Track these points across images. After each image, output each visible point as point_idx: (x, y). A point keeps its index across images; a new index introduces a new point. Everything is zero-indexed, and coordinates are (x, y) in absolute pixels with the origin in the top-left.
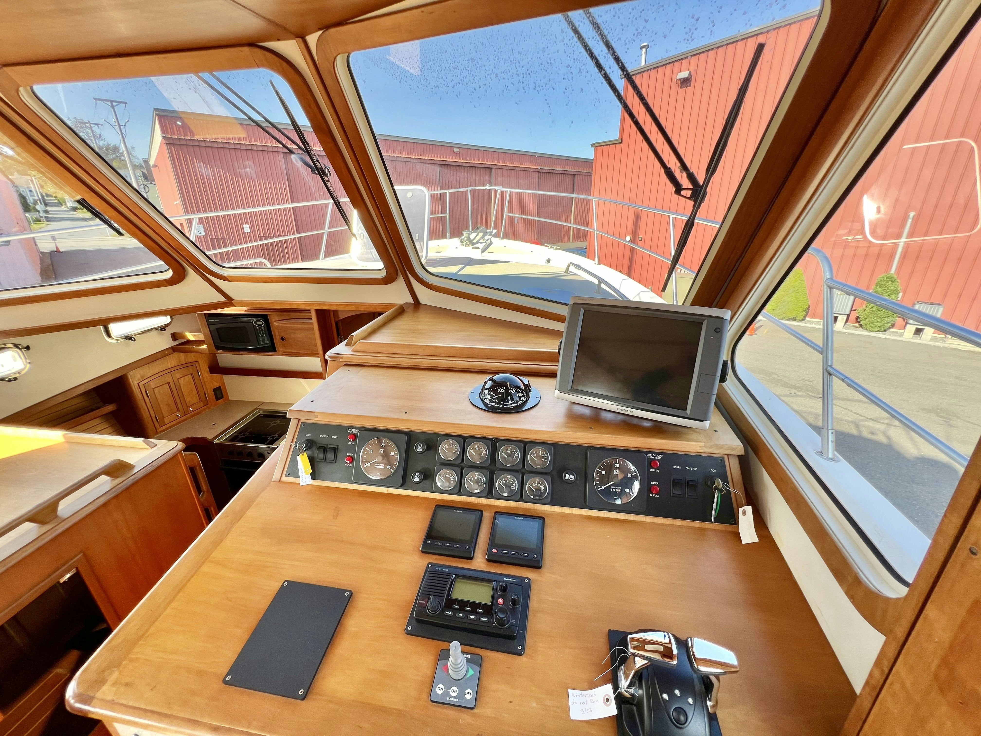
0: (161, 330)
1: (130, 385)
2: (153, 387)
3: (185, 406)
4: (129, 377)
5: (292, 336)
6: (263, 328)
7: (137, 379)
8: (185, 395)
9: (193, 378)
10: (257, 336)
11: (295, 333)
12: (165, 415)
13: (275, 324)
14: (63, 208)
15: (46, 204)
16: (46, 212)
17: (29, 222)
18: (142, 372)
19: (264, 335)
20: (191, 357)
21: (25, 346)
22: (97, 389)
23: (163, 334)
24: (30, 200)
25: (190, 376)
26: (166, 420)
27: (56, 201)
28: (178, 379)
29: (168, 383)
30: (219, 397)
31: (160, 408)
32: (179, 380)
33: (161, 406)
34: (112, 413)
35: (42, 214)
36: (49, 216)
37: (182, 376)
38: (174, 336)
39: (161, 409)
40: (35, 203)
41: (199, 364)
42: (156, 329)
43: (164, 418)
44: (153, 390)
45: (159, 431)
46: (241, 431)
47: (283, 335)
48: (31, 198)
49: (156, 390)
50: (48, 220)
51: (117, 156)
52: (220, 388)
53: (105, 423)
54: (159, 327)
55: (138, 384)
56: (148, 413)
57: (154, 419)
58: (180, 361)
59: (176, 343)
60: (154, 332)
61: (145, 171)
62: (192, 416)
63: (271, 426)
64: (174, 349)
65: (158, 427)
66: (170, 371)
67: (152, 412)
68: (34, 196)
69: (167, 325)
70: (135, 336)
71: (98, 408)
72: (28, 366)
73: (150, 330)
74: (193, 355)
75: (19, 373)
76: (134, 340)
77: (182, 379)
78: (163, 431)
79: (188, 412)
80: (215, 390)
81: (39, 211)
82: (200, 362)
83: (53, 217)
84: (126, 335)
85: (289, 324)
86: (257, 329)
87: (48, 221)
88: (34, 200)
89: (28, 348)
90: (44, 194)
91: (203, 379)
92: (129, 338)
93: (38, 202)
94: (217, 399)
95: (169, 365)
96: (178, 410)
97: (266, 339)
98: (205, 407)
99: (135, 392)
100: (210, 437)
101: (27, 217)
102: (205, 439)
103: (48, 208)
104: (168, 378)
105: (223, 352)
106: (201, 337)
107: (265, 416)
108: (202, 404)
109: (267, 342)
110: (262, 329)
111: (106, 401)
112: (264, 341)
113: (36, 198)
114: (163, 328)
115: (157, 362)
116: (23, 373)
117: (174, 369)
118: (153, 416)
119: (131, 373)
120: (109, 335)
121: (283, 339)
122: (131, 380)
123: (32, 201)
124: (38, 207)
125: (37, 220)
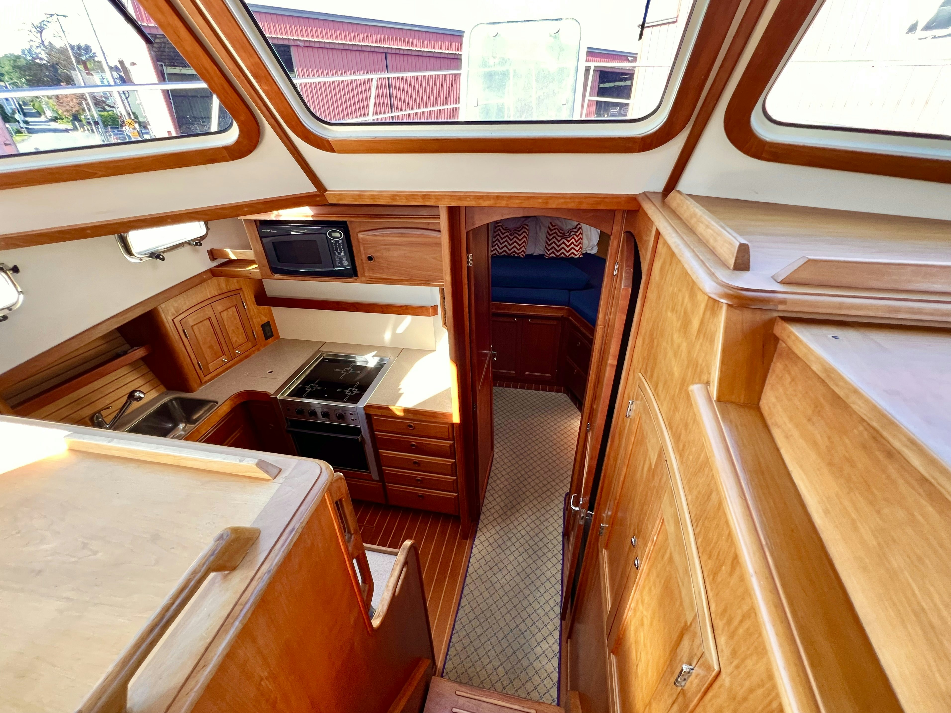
0: (196, 244)
1: (162, 322)
2: (192, 324)
3: (231, 348)
4: (161, 310)
5: (386, 254)
6: (340, 242)
7: (170, 314)
8: (230, 333)
9: (237, 311)
10: (332, 255)
11: (389, 250)
12: (209, 360)
13: (360, 236)
14: (43, 118)
15: (25, 115)
16: (26, 122)
17: (11, 133)
18: (175, 305)
19: (342, 253)
20: (234, 284)
21: (11, 266)
22: (122, 330)
23: (196, 251)
24: (7, 109)
25: (234, 308)
26: (211, 367)
27: (34, 111)
28: (220, 313)
29: (209, 319)
30: (269, 334)
31: (202, 351)
32: (222, 314)
33: (204, 349)
34: (143, 359)
35: (22, 125)
36: (30, 127)
37: (225, 309)
38: (213, 254)
39: (203, 353)
40: (14, 113)
41: (243, 292)
42: (189, 243)
43: (208, 364)
44: (192, 329)
45: (203, 382)
46: (306, 382)
47: (370, 252)
48: (8, 108)
49: (195, 328)
50: (30, 131)
51: (90, 57)
52: (268, 323)
53: (134, 372)
54: (193, 240)
55: (173, 320)
56: (189, 359)
57: (197, 366)
58: (220, 289)
59: (215, 263)
60: (187, 248)
61: (122, 74)
62: (241, 360)
63: (343, 376)
64: (213, 273)
65: (202, 376)
66: (211, 301)
67: (193, 356)
68: (10, 104)
69: (203, 238)
70: (164, 252)
71: (125, 353)
72: (22, 296)
73: (182, 245)
74: (235, 280)
75: (9, 308)
76: (163, 259)
77: (225, 312)
78: (209, 380)
79: (235, 355)
80: (263, 326)
81: (19, 122)
82: (244, 289)
83: (33, 129)
84: (152, 251)
85: (380, 236)
86: (332, 244)
87: (29, 133)
88: (12, 109)
89: (15, 269)
90: (21, 103)
91: (250, 313)
92: (156, 256)
93: (17, 111)
94: (267, 338)
95: (209, 294)
96: (224, 354)
97: (344, 258)
98: (253, 349)
99: (169, 331)
100: (271, 390)
101: (7, 128)
102: (265, 395)
103: (28, 119)
104: (209, 312)
105: (281, 277)
106: (249, 254)
107: (331, 361)
108: (250, 344)
109: (345, 263)
110: (339, 244)
111: (134, 344)
112: (341, 262)
113: (14, 107)
114: (198, 242)
115: (193, 290)
116: (14, 308)
117: (214, 299)
118: (195, 362)
119: (163, 306)
120: (128, 251)
121: (370, 258)
122: (163, 315)
123: (10, 111)
124: (17, 116)
125: (18, 132)
